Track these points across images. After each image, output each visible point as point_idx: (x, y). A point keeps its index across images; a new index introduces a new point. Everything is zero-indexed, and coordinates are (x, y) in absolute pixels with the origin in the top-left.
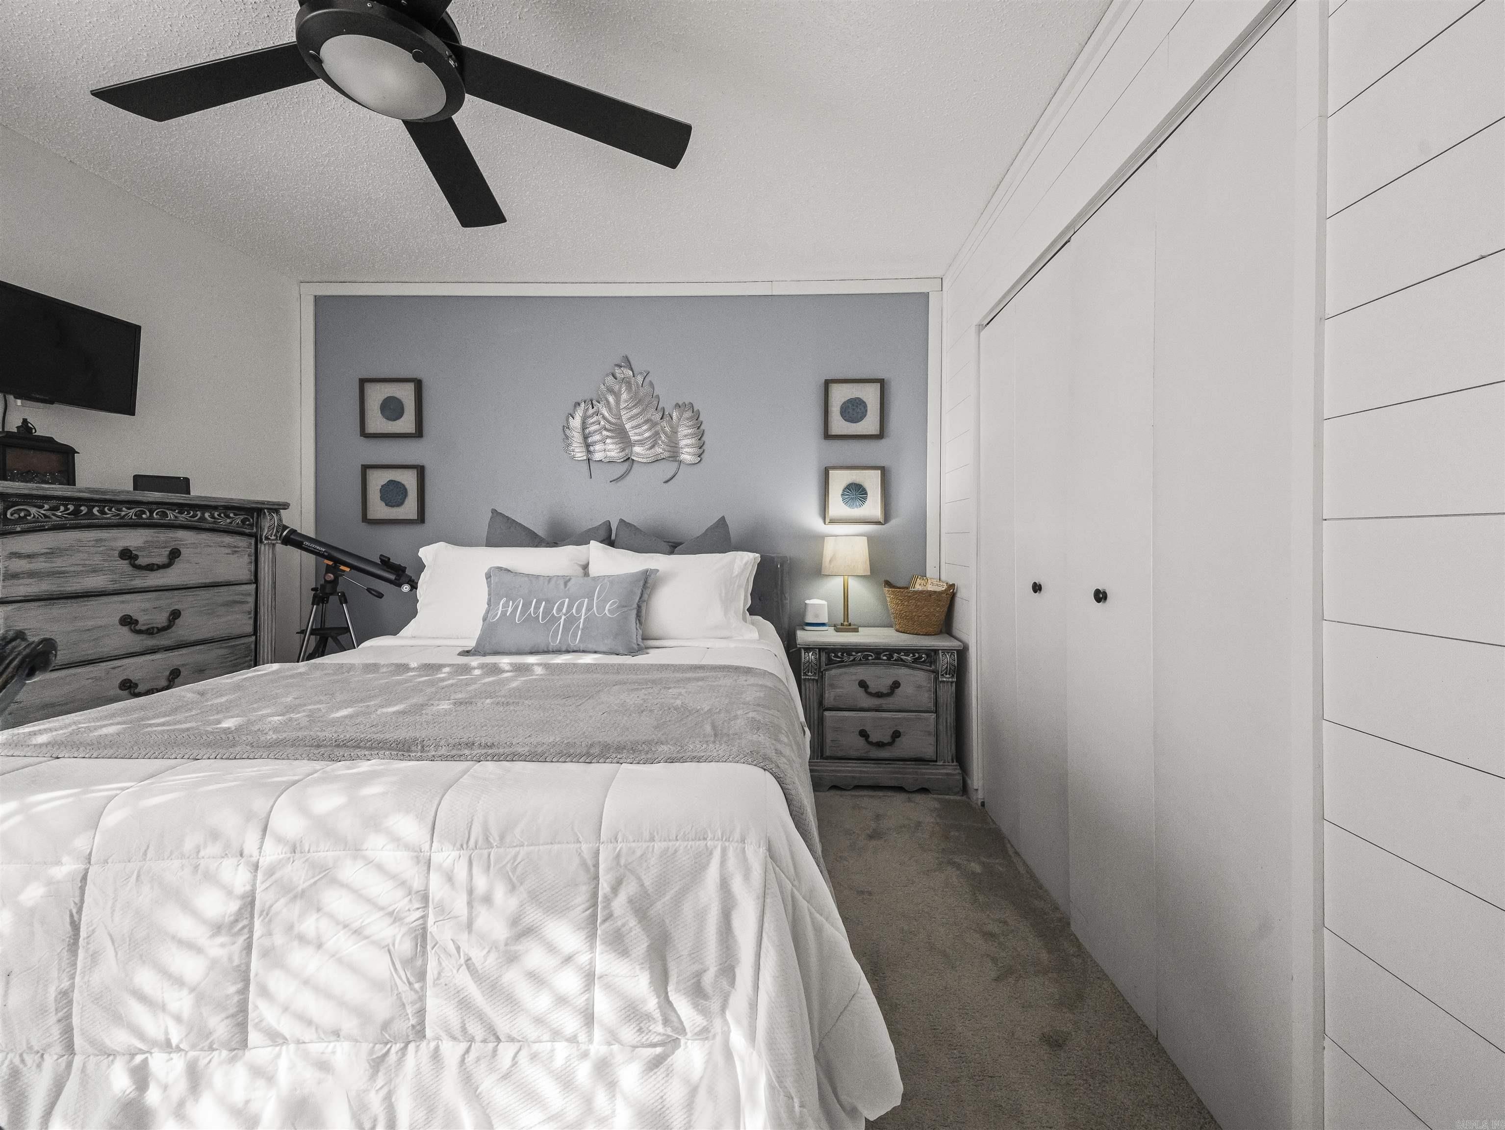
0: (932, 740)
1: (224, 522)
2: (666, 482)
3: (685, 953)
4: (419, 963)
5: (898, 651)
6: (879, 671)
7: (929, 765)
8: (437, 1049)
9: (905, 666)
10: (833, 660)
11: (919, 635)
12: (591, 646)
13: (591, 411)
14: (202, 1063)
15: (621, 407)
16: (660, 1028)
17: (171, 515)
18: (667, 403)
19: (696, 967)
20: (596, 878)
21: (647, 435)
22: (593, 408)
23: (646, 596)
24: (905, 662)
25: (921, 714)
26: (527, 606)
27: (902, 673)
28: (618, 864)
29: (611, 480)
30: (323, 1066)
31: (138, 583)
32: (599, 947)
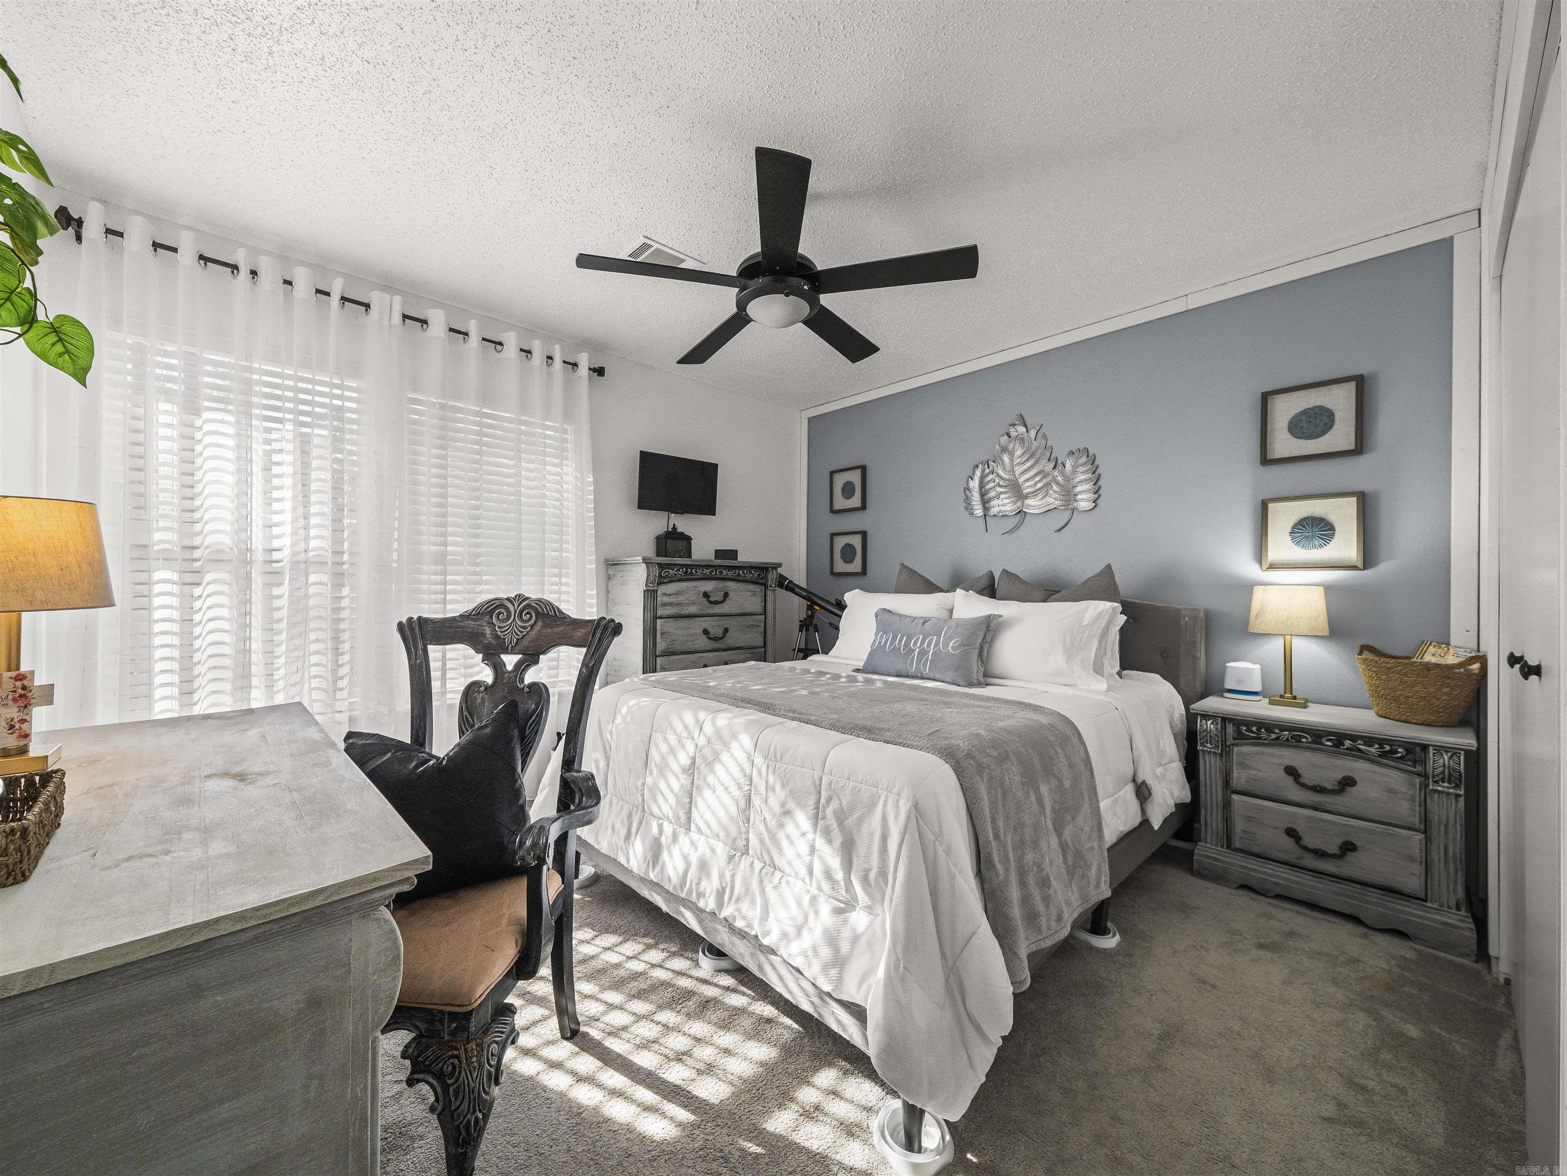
0: (1418, 869)
1: (749, 576)
2: (1059, 530)
3: (862, 855)
4: (747, 813)
5: (1354, 738)
6: (1318, 758)
7: (1410, 902)
8: (753, 861)
9: (1364, 759)
10: (1244, 734)
11: (1410, 723)
12: (938, 676)
13: (987, 471)
14: (678, 831)
15: (1015, 463)
16: (844, 893)
17: (725, 572)
18: (1060, 453)
19: (866, 866)
20: (820, 792)
21: (1039, 485)
22: (989, 467)
23: (988, 639)
24: (1365, 753)
25: (1396, 829)
26: (894, 638)
27: (1358, 768)
28: (830, 787)
29: (1004, 532)
30: (713, 851)
31: (711, 611)
32: (818, 834)
